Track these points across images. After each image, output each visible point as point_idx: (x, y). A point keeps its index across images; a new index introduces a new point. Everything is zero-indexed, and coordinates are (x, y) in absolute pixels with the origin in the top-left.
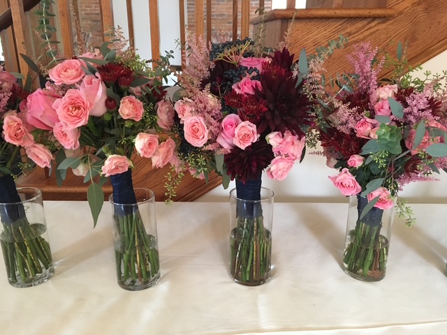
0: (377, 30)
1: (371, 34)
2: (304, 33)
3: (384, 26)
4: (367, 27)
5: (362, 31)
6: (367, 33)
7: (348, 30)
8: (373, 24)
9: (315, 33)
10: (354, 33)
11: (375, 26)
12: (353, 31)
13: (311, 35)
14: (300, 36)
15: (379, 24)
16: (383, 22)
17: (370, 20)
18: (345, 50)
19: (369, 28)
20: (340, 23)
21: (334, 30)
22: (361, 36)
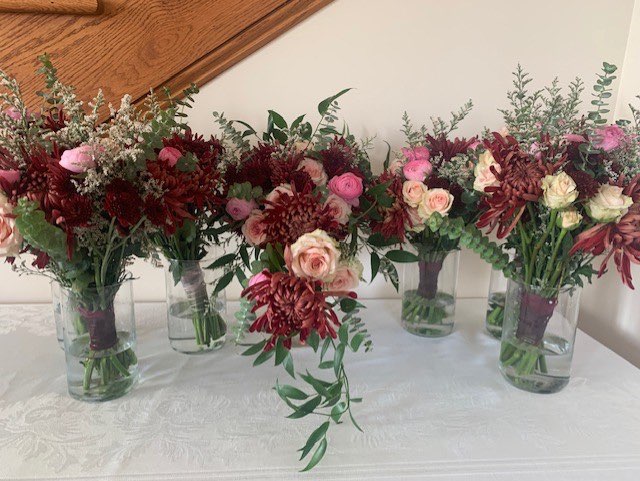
0: (87, 37)
1: (77, 43)
3: (96, 29)
4: (67, 31)
5: (60, 37)
6: (70, 40)
7: (36, 34)
8: (77, 25)
10: (47, 41)
11: (82, 29)
12: (45, 37)
15: (87, 25)
16: (94, 24)
17: (70, 18)
18: (37, 68)
19: (72, 33)
20: (18, 21)
21: (10, 33)
22: (61, 46)
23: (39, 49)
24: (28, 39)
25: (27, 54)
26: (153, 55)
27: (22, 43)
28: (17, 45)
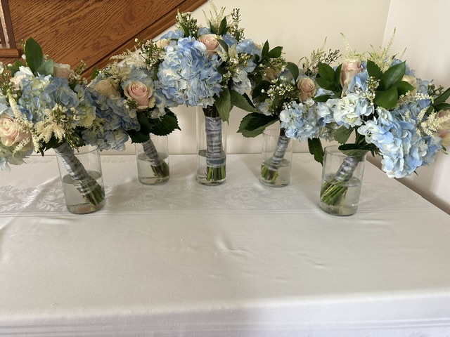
0: (96, 8)
1: (91, 12)
2: (26, 10)
3: (101, 4)
4: (85, 5)
5: (82, 8)
6: (87, 11)
7: (68, 7)
9: (36, 9)
10: (75, 11)
11: (93, 4)
12: (73, 9)
13: (33, 11)
14: (22, 12)
19: (88, 6)
21: (55, 7)
22: (82, 14)
23: (70, 15)
24: (64, 10)
25: (64, 18)
26: (132, 18)
27: (61, 12)
28: (58, 14)
